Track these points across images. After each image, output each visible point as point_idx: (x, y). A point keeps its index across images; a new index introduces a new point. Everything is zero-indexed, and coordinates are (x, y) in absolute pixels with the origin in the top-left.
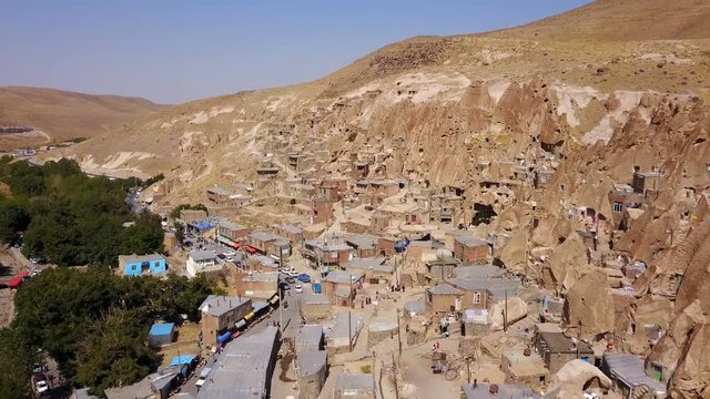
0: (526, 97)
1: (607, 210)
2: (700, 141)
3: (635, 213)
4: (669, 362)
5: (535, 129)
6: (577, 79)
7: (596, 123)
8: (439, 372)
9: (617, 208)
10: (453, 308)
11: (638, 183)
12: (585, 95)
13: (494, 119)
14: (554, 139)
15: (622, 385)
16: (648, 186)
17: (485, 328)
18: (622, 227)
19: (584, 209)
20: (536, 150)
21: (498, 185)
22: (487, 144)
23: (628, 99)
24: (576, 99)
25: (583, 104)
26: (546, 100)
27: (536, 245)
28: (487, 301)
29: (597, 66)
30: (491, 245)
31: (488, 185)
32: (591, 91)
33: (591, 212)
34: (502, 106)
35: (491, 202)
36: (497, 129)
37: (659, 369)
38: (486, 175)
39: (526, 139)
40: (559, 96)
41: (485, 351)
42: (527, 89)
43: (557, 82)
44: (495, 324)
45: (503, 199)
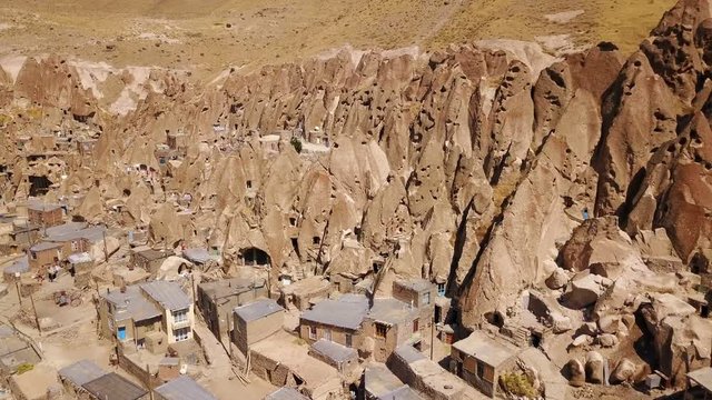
0: (48, 72)
1: (155, 164)
2: (206, 109)
3: (176, 164)
4: (220, 243)
5: (64, 102)
6: (91, 55)
7: (117, 95)
8: (65, 304)
9: (162, 162)
10: (56, 259)
11: (171, 141)
12: (103, 71)
13: (16, 94)
14: (86, 111)
15: (197, 263)
16: (179, 143)
17: (91, 264)
18: (168, 174)
19: (138, 165)
20: (69, 122)
21: (44, 157)
22: (21, 120)
23: (140, 74)
24: (95, 74)
25: (102, 78)
26: (69, 76)
27: (107, 199)
28: (85, 246)
29: (105, 43)
30: (64, 208)
31: (34, 158)
32: (106, 66)
33: (143, 167)
34: (23, 81)
35: (45, 173)
36: (23, 104)
37: (215, 248)
38: (29, 149)
39: (58, 112)
40: (79, 71)
41: (96, 279)
42: (46, 65)
43: (73, 57)
44: (98, 260)
45: (56, 169)
